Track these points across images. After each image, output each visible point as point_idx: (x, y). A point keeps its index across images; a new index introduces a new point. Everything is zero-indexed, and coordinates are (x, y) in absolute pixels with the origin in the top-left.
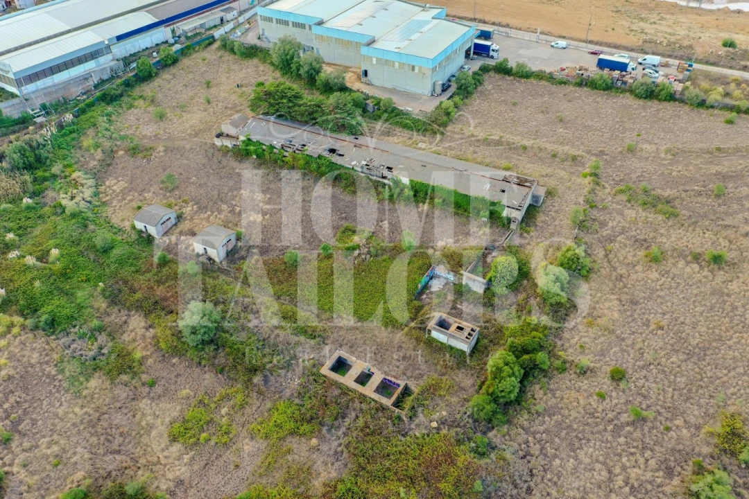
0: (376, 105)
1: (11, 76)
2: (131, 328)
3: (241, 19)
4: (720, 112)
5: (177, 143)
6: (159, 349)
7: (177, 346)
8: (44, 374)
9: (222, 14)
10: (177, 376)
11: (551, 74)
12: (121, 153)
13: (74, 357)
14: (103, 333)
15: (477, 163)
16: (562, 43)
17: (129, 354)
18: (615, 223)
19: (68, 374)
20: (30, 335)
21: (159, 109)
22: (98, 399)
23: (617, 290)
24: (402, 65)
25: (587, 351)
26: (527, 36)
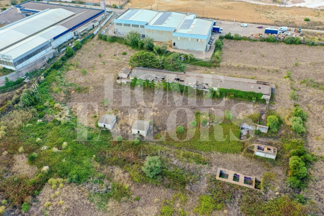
0: (185, 57)
1: (11, 61)
2: (116, 174)
3: (102, 25)
4: (320, 47)
5: (98, 84)
6: (134, 182)
7: (144, 179)
8: (84, 204)
9: (93, 24)
10: (149, 193)
11: (249, 37)
12: (73, 92)
13: (96, 193)
14: (105, 179)
15: (239, 77)
16: (246, 25)
17: (122, 187)
18: (306, 96)
19: (96, 202)
20: (69, 186)
21: (81, 70)
22: (116, 211)
23: (320, 123)
24: (192, 39)
25: (322, 150)
26: (229, 23)
